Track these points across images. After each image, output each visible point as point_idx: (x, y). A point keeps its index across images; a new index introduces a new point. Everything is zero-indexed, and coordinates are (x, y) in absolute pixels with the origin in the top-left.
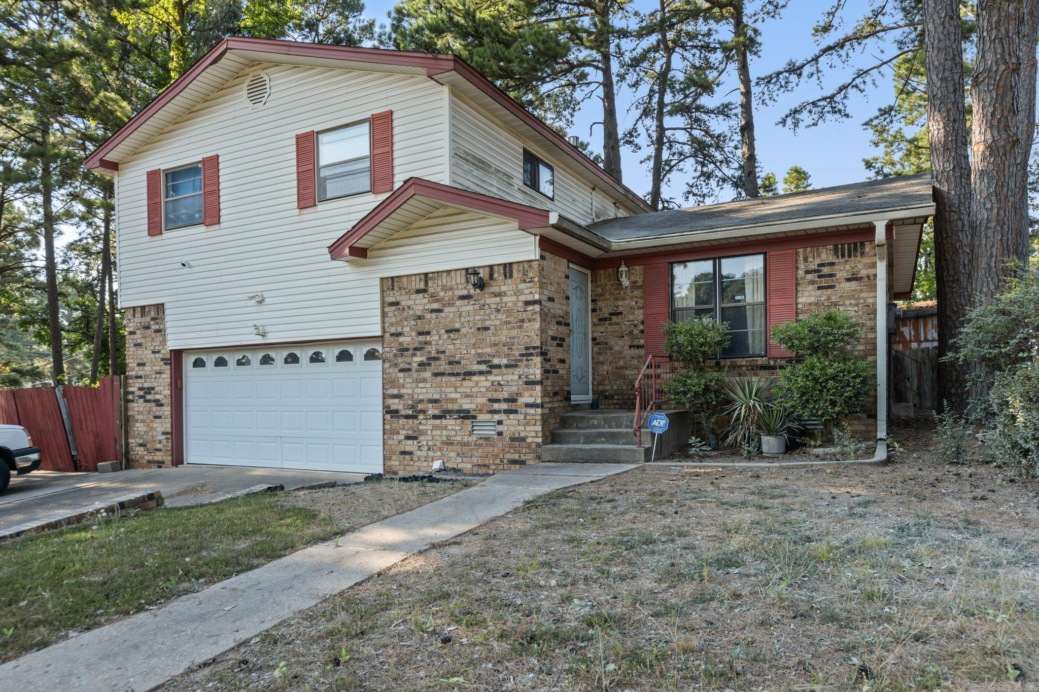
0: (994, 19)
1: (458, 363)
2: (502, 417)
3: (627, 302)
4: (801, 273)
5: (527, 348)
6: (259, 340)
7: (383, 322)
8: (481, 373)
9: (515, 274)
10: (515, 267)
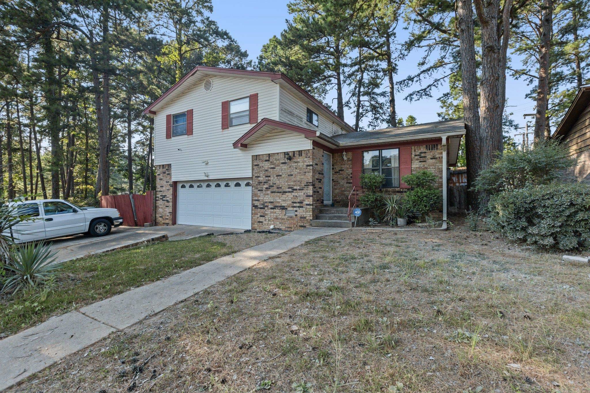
0: (489, 60)
1: (281, 188)
2: (297, 209)
3: (346, 166)
4: (413, 156)
5: (307, 183)
6: (206, 178)
7: (253, 172)
8: (289, 192)
9: (303, 155)
10: (303, 152)
